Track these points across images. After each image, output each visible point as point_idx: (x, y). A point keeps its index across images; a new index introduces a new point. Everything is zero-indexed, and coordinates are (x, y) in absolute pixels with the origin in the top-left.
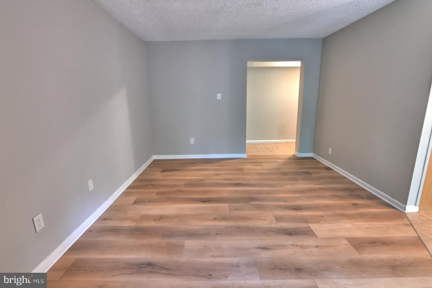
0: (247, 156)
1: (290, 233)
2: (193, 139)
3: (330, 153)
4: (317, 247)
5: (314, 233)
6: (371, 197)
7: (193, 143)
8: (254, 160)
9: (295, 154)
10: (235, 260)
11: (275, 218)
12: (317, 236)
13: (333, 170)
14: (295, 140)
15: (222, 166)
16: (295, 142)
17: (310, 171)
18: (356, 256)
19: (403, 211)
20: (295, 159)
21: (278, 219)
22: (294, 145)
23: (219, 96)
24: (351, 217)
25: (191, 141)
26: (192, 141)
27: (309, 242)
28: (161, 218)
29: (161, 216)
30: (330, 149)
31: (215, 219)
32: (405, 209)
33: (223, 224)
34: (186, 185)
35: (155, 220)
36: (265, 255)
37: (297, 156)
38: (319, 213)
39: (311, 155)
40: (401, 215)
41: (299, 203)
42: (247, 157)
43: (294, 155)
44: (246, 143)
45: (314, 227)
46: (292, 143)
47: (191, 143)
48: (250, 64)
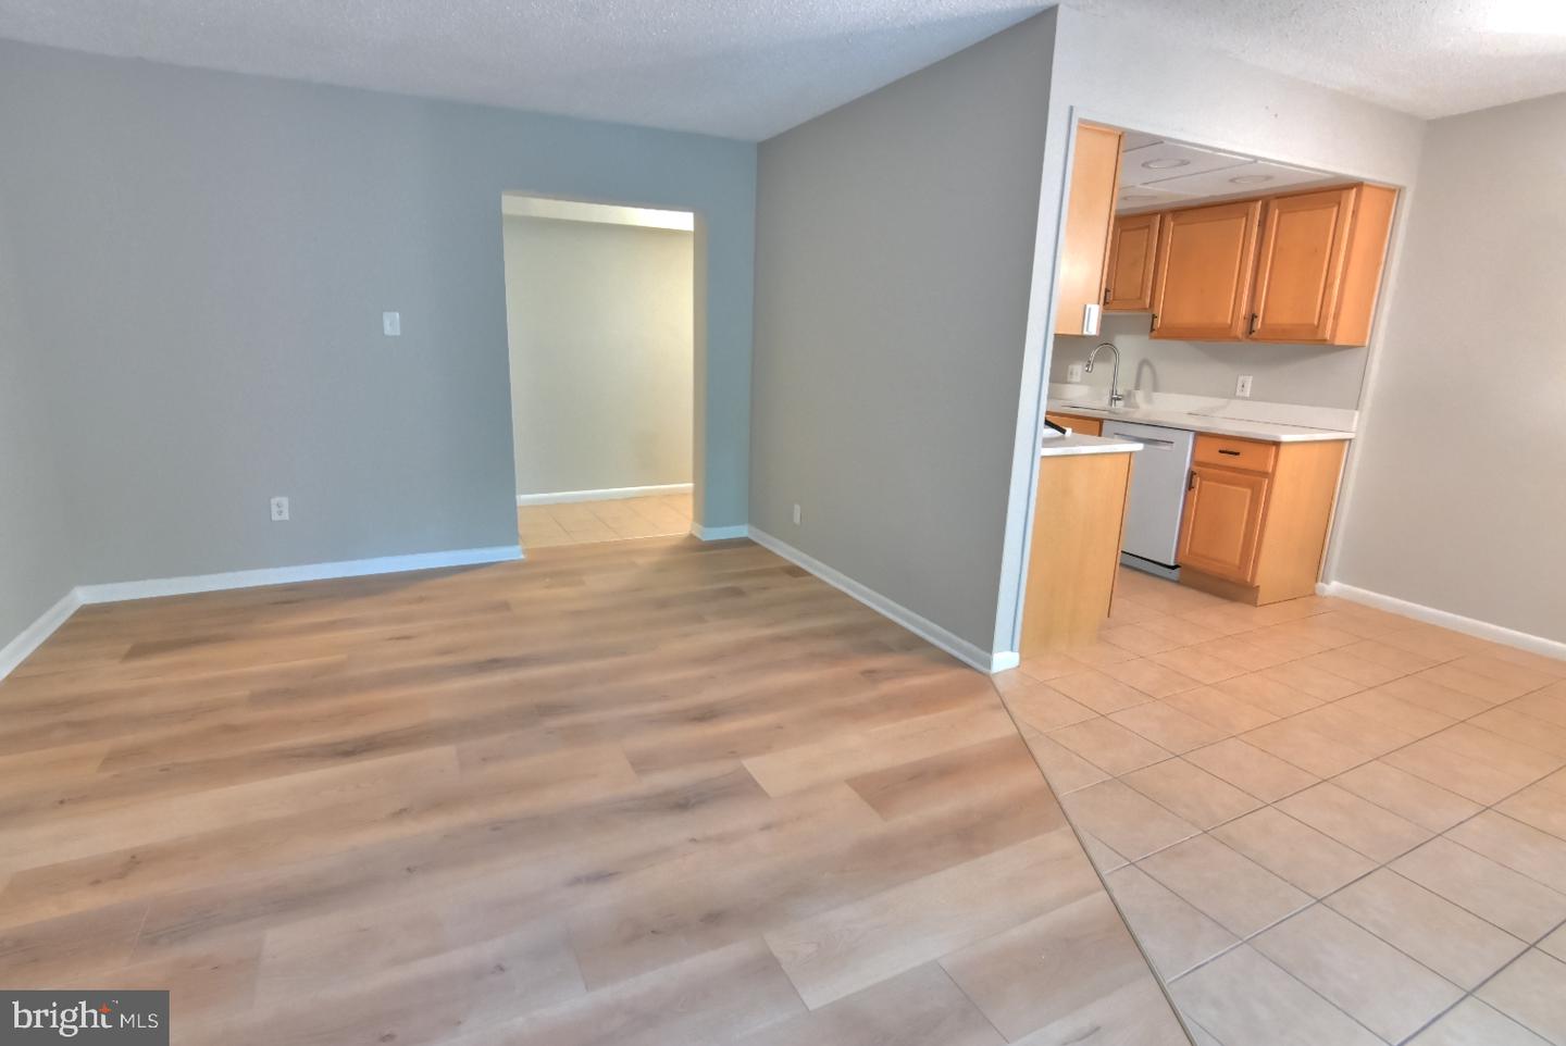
0: (524, 552)
1: (681, 803)
2: (285, 501)
3: (797, 520)
4: (767, 827)
5: (756, 785)
6: (912, 643)
7: (286, 516)
8: (552, 567)
9: (693, 532)
10: (487, 951)
11: (633, 764)
12: (766, 794)
13: (810, 575)
14: (691, 485)
15: (421, 600)
16: (691, 491)
17: (744, 584)
18: (875, 826)
19: (984, 670)
20: (696, 549)
21: (642, 763)
22: (690, 501)
23: (392, 324)
24: (858, 714)
25: (274, 509)
26: (281, 508)
27: (739, 818)
28: (134, 863)
29: (133, 857)
30: (797, 508)
31: (399, 814)
32: (989, 664)
33: (434, 826)
34: (258, 699)
35: (97, 882)
36: (600, 902)
37: (699, 540)
38: (768, 719)
39: (741, 531)
40: (982, 682)
41: (712, 695)
42: (522, 557)
43: (692, 537)
44: (518, 504)
45: (753, 765)
46: (683, 494)
47: (275, 517)
48: (512, 205)
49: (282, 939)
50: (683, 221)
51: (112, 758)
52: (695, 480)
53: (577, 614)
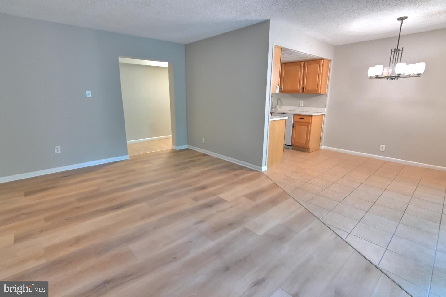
0: (130, 157)
1: (209, 205)
2: (59, 147)
3: (203, 141)
4: (232, 207)
5: (224, 200)
6: (242, 168)
7: (60, 152)
8: (135, 160)
9: (173, 148)
10: (186, 239)
11: (193, 200)
12: (227, 201)
13: (209, 155)
14: (171, 135)
15: (108, 171)
16: (171, 137)
17: (194, 159)
18: (254, 204)
19: (260, 171)
20: (175, 153)
21: (195, 199)
22: (171, 140)
23: (89, 94)
24: (238, 183)
25: (56, 150)
26: (58, 150)
27: (225, 206)
28: (77, 240)
29: (76, 239)
30: (203, 139)
31: (143, 218)
32: (261, 169)
33: (154, 219)
34: (80, 200)
35: (71, 245)
36: (204, 227)
37: (176, 150)
38: (219, 186)
39: (186, 147)
40: (260, 174)
41: (202, 183)
42: (129, 158)
43: (173, 149)
44: (127, 144)
45: (222, 196)
46: (168, 138)
47: (56, 152)
48: (122, 60)
49: (134, 246)
50: (165, 64)
51: (46, 220)
52: (172, 135)
53: (155, 170)
